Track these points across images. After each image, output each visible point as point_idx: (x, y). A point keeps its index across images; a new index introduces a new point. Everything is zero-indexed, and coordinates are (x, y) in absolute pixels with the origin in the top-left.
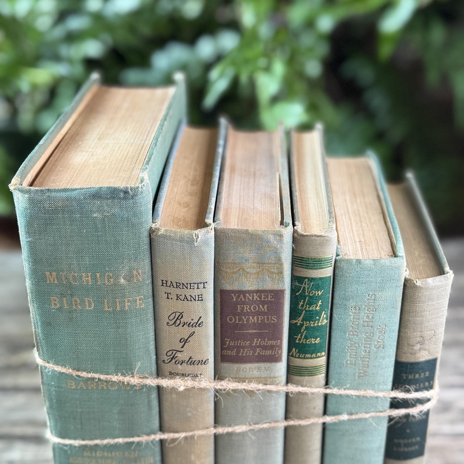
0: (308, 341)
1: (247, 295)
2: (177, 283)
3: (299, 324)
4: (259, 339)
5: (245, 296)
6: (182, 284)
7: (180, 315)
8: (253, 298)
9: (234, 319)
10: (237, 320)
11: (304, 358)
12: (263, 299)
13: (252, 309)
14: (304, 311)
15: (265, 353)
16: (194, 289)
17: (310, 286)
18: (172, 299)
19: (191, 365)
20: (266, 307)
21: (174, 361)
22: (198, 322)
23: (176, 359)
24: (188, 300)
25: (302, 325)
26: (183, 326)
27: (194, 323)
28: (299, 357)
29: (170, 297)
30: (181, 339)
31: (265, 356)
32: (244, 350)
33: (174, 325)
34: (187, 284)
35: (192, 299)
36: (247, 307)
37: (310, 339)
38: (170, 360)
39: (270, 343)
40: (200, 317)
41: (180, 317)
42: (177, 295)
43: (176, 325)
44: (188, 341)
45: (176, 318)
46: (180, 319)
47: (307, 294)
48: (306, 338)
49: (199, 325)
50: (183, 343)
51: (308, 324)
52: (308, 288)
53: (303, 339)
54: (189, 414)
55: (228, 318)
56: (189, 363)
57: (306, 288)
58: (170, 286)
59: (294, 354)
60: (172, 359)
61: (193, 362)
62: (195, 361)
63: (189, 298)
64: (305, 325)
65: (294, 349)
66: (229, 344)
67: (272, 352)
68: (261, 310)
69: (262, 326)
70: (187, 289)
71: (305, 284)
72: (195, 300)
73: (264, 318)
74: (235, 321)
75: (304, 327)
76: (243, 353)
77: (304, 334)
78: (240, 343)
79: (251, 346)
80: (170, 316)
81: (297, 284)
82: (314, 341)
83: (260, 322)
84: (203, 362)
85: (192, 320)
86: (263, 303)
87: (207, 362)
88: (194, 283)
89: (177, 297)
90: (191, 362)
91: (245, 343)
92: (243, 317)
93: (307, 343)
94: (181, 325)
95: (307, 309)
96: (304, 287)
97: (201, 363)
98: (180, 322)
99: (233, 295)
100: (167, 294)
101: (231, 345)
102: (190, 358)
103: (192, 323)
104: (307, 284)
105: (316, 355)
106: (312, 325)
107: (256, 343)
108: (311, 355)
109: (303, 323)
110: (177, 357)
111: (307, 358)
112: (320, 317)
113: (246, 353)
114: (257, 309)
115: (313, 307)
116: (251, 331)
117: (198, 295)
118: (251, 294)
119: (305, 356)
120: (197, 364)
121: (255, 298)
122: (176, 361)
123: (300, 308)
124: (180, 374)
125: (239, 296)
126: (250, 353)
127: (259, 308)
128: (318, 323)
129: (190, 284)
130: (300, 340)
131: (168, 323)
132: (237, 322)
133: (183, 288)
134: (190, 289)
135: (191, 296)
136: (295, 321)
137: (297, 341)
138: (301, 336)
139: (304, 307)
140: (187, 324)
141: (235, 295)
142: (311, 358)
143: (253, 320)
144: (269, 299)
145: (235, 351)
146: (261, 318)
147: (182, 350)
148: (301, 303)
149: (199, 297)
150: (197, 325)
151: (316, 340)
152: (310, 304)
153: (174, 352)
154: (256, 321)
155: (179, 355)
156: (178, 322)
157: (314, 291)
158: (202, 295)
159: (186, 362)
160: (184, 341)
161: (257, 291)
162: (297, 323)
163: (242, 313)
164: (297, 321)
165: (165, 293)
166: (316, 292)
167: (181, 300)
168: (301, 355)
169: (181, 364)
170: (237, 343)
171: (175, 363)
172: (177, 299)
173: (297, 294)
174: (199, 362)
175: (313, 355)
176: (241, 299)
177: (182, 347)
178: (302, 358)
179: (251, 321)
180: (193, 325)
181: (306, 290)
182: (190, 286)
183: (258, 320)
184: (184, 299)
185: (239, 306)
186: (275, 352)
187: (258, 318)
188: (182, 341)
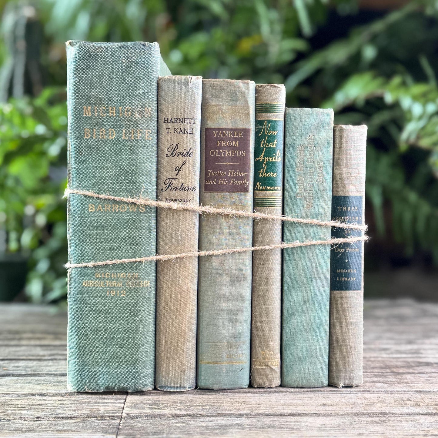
0: (268, 174)
1: (224, 132)
2: (175, 118)
3: (261, 161)
4: (233, 171)
5: (223, 133)
6: (178, 119)
7: (176, 146)
8: (228, 135)
9: (215, 153)
10: (217, 154)
11: (266, 190)
12: (235, 136)
13: (228, 144)
14: (265, 149)
15: (237, 183)
16: (187, 123)
17: (268, 127)
18: (171, 133)
19: (182, 191)
20: (237, 143)
21: (170, 188)
22: (189, 152)
23: (172, 186)
24: (182, 133)
25: (263, 161)
26: (178, 156)
27: (186, 153)
28: (262, 190)
29: (169, 132)
30: (176, 168)
31: (237, 186)
32: (221, 180)
33: (171, 156)
34: (182, 119)
35: (186, 132)
36: (224, 142)
37: (270, 173)
38: (167, 187)
39: (241, 174)
40: (191, 148)
41: (176, 148)
42: (175, 129)
43: (173, 156)
44: (181, 169)
45: (173, 150)
46: (176, 150)
47: (266, 134)
48: (267, 172)
49: (190, 155)
50: (178, 171)
51: (268, 159)
52: (267, 129)
53: (265, 173)
54: (180, 238)
55: (211, 152)
56: (181, 189)
57: (266, 129)
58: (170, 123)
59: (258, 188)
60: (169, 186)
61: (184, 188)
62: (186, 187)
63: (183, 131)
64: (265, 161)
65: (258, 183)
66: (211, 174)
67: (242, 183)
68: (234, 145)
69: (234, 159)
70: (182, 123)
71: (265, 126)
72: (187, 133)
73: (236, 152)
74: (216, 154)
75: (265, 162)
76: (221, 182)
77: (265, 168)
78: (219, 174)
79: (226, 176)
80: (169, 148)
81: (259, 127)
82: (272, 175)
83: (233, 155)
84: (192, 189)
85: (185, 150)
86: (236, 139)
87: (195, 189)
88: (187, 119)
89: (175, 131)
90: (183, 188)
91: (223, 174)
92: (221, 151)
93: (268, 176)
94: (177, 155)
95: (267, 146)
96: (265, 128)
97: (190, 189)
98: (176, 153)
99: (214, 132)
100: (167, 129)
101: (212, 175)
102: (182, 185)
103: (184, 153)
104: (266, 126)
105: (274, 188)
106: (271, 161)
107: (231, 174)
108: (271, 188)
109: (264, 159)
110: (172, 184)
111: (268, 190)
112: (276, 154)
113: (223, 183)
114: (231, 144)
115: (271, 145)
116: (226, 163)
117: (190, 129)
118: (227, 132)
119: (266, 188)
120: (187, 190)
121: (230, 135)
122: (172, 188)
123: (262, 147)
124: (174, 199)
125: (218, 133)
126: (226, 182)
127: (232, 144)
128: (275, 159)
129: (185, 119)
130: (262, 174)
131: (167, 155)
132: (217, 155)
133: (179, 123)
134: (185, 123)
135: (185, 129)
136: (258, 159)
137: (260, 176)
138: (263, 171)
139: (265, 145)
140: (181, 154)
141: (216, 132)
142: (271, 190)
143: (228, 153)
144: (240, 136)
145: (215, 181)
146: (234, 152)
147: (176, 177)
148: (263, 142)
149: (190, 131)
150: (188, 155)
151: (273, 175)
152: (269, 142)
153: (171, 180)
154: (230, 155)
155: (174, 182)
156: (175, 152)
157: (271, 131)
158: (192, 129)
159: (179, 188)
160: (178, 169)
161: (231, 130)
162: (260, 159)
163: (220, 148)
164: (259, 158)
165: (166, 129)
166: (273, 132)
167: (177, 133)
168: (264, 187)
169: (175, 191)
170: (217, 174)
171: (171, 189)
172: (175, 133)
173: (259, 135)
174: (189, 189)
175: (272, 188)
176: (220, 136)
177: (177, 175)
178: (264, 190)
179: (227, 155)
180: (185, 154)
181: (266, 130)
182: (185, 121)
183: (232, 154)
184: (180, 131)
185: (218, 142)
186: (244, 182)
187: (232, 152)
188: (177, 169)
